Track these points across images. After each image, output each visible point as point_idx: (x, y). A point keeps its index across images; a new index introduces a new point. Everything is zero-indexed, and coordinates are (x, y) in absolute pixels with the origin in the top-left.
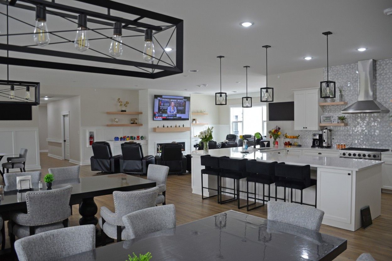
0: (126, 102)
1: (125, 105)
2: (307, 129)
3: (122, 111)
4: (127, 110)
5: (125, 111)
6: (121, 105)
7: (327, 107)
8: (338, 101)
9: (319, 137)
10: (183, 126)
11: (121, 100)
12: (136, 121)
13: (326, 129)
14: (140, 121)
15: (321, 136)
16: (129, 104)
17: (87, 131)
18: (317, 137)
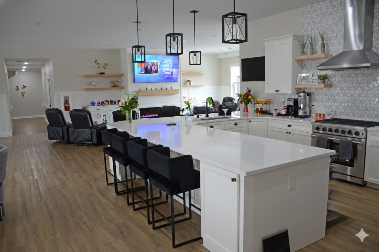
0: (105, 64)
1: (104, 67)
2: (278, 92)
3: (101, 73)
4: (107, 72)
5: (103, 73)
6: (99, 67)
7: (307, 62)
8: (320, 53)
9: (294, 103)
10: (171, 88)
11: (98, 62)
12: (118, 84)
13: (304, 92)
14: (122, 84)
15: (296, 101)
16: (108, 66)
17: (61, 96)
18: (292, 103)
